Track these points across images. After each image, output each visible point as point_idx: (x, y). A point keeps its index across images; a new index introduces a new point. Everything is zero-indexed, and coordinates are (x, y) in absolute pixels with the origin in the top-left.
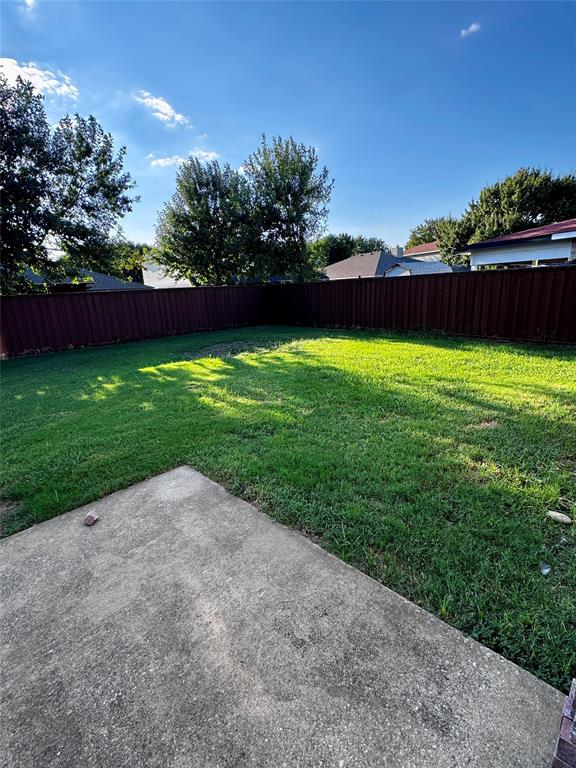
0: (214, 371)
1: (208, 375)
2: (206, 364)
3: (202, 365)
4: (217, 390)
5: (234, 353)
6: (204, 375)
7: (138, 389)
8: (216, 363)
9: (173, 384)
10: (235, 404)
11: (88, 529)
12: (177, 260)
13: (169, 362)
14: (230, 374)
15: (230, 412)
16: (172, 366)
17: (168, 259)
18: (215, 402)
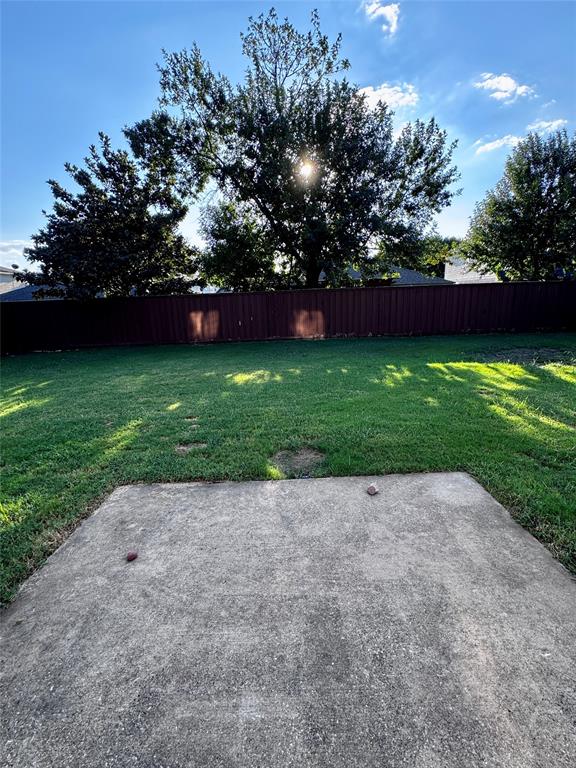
0: (512, 380)
1: (502, 382)
2: (502, 370)
3: (497, 370)
4: (512, 401)
5: (541, 362)
6: (498, 381)
7: (425, 384)
8: (517, 370)
9: (461, 384)
10: (536, 423)
11: (369, 497)
12: (487, 253)
13: (459, 361)
14: (534, 386)
15: (527, 429)
16: (461, 365)
17: (477, 252)
18: (508, 414)
